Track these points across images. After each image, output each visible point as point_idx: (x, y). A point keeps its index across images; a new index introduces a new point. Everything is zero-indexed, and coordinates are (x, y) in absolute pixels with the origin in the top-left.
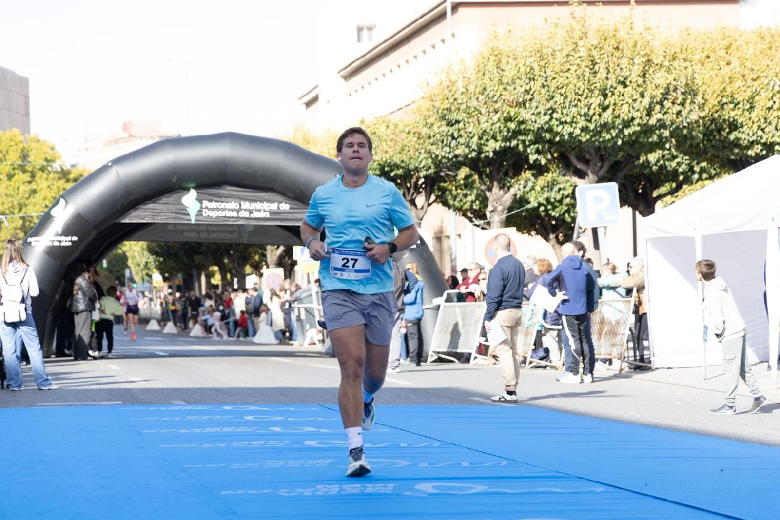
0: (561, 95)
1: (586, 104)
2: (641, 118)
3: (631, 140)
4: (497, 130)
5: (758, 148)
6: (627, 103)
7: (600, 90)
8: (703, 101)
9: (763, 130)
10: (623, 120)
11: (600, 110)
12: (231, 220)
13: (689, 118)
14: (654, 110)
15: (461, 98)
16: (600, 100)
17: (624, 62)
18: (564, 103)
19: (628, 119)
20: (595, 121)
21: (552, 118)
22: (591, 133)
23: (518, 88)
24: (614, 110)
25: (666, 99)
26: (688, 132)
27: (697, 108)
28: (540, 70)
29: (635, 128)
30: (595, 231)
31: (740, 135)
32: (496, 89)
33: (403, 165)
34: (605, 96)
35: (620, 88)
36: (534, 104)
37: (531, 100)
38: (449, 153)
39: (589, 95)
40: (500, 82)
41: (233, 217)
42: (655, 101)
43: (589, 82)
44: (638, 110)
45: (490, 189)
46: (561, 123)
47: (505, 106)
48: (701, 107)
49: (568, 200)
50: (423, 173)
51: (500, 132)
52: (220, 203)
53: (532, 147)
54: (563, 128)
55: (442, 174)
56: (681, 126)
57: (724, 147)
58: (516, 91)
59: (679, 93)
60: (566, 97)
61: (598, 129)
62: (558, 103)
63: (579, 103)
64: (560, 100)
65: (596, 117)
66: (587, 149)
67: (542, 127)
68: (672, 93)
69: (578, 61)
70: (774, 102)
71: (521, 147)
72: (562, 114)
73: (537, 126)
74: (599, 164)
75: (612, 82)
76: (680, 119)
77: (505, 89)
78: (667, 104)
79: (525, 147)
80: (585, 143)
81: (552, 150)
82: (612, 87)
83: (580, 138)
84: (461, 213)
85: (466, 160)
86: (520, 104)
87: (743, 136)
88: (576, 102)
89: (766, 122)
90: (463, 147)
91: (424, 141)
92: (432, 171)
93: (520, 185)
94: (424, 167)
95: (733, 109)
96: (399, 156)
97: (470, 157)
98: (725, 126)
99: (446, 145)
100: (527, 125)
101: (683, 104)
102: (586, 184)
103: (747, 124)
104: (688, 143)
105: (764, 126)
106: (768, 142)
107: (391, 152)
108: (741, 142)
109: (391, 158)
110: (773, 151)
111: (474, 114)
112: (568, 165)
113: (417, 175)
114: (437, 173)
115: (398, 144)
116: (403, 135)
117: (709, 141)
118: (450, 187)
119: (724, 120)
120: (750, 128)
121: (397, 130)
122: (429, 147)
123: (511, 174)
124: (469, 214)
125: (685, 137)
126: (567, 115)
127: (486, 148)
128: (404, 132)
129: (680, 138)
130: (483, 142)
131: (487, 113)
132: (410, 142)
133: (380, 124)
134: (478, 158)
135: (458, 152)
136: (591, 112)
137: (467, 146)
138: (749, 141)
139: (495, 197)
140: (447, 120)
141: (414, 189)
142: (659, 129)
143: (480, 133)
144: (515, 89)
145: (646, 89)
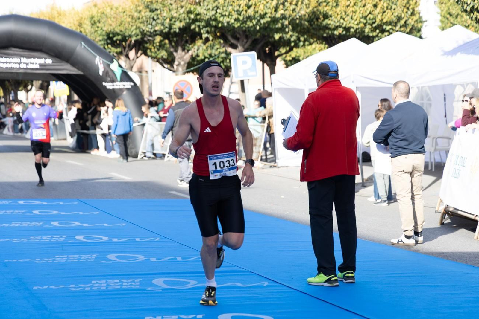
1: (238, 4)
2: (271, 13)
3: (265, 26)
4: (183, 18)
5: (340, 30)
6: (263, 4)
8: (308, 2)
9: (344, 19)
10: (260, 14)
11: (247, 8)
12: (15, 69)
13: (300, 13)
14: (279, 8)
16: (246, 2)
18: (224, 3)
19: (263, 13)
20: (243, 14)
21: (216, 12)
22: (241, 22)
24: (255, 8)
25: (286, 1)
26: (299, 21)
27: (305, 7)
29: (267, 19)
30: (242, 82)
31: (329, 22)
36: (206, 4)
37: (204, 1)
41: (16, 68)
42: (280, 3)
44: (269, 8)
46: (222, 15)
47: (187, 4)
48: (307, 8)
50: (134, 39)
51: (184, 19)
52: (8, 59)
53: (204, 29)
54: (224, 18)
56: (295, 18)
57: (320, 29)
60: (225, 0)
61: (245, 19)
62: (221, 3)
63: (233, 3)
64: (222, 2)
65: (244, 12)
66: (238, 31)
67: (211, 18)
70: (351, 2)
71: (197, 30)
72: (223, 10)
73: (207, 17)
74: (245, 41)
76: (295, 14)
78: (287, 4)
79: (200, 29)
80: (237, 28)
81: (217, 32)
83: (234, 25)
84: (156, 60)
85: (161, 34)
86: (197, 3)
87: (331, 22)
88: (231, 3)
89: (345, 14)
90: (160, 25)
91: (136, 21)
92: (139, 37)
93: (195, 49)
94: (134, 35)
95: (326, 6)
96: (119, 28)
97: (164, 31)
98: (321, 16)
99: (149, 24)
100: (201, 16)
101: (296, 5)
102: (237, 52)
103: (334, 15)
104: (299, 28)
105: (344, 17)
106: (347, 27)
107: (114, 25)
108: (330, 26)
109: (114, 29)
110: (350, 32)
111: (166, 5)
112: (226, 41)
113: (130, 39)
114: (142, 38)
115: (118, 20)
116: (122, 14)
117: (311, 25)
118: (150, 47)
119: (320, 13)
120: (336, 18)
121: (118, 11)
122: (139, 25)
123: (189, 42)
124: (161, 61)
125: (297, 24)
126: (226, 11)
127: (174, 26)
128: (121, 12)
129: (295, 25)
130: (172, 22)
131: (176, 8)
132: (126, 19)
133: (107, 8)
134: (169, 32)
135: (157, 28)
136: (241, 9)
137: (163, 24)
138: (335, 25)
139: (179, 56)
140: (150, 9)
141: (128, 48)
142: (282, 20)
143: (171, 17)
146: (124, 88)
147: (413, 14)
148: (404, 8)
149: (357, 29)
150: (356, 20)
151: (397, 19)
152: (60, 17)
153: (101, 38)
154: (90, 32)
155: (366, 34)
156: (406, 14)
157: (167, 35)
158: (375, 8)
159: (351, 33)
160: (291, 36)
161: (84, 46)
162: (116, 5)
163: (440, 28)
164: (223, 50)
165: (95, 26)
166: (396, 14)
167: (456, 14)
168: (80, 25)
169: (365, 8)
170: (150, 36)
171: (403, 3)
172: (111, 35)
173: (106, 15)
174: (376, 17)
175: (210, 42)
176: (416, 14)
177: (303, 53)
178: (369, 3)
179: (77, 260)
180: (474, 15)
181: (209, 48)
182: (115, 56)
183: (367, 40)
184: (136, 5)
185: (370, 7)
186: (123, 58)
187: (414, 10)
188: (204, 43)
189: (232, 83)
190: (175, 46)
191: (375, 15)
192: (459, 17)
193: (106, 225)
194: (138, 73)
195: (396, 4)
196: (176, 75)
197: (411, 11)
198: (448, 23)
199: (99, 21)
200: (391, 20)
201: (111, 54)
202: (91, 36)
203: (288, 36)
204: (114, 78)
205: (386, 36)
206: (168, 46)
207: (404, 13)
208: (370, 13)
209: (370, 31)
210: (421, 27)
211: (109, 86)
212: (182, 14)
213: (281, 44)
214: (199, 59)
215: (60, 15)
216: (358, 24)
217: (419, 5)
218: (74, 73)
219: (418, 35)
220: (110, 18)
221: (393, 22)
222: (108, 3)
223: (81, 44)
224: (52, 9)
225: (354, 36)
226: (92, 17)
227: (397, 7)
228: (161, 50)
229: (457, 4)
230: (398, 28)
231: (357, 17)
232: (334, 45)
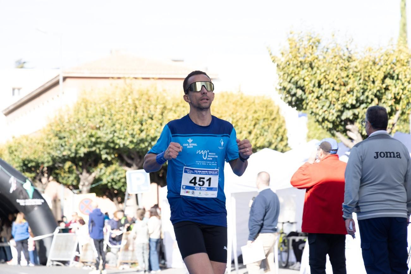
0: (119, 123)
1: (132, 127)
4: (85, 142)
6: (154, 128)
7: (139, 121)
10: (151, 137)
11: (140, 132)
15: (67, 125)
16: (140, 127)
17: (152, 107)
18: (121, 128)
19: (154, 136)
20: (137, 138)
21: (114, 136)
22: (135, 144)
24: (146, 132)
28: (108, 111)
30: (136, 195)
32: (84, 120)
33: (35, 160)
34: (142, 124)
35: (150, 121)
36: (105, 128)
37: (103, 126)
38: (60, 154)
39: (134, 124)
40: (87, 117)
43: (134, 117)
44: (159, 132)
45: (81, 174)
46: (120, 138)
47: (89, 129)
49: (123, 180)
50: (46, 165)
51: (87, 142)
53: (103, 151)
54: (120, 141)
55: (56, 165)
60: (121, 125)
61: (139, 142)
62: (117, 128)
65: (137, 136)
66: (132, 152)
67: (109, 141)
69: (128, 106)
71: (98, 151)
73: (105, 140)
74: (139, 160)
75: (145, 117)
79: (100, 151)
80: (131, 149)
81: (115, 153)
82: (145, 120)
83: (128, 147)
86: (97, 128)
88: (127, 128)
99: (58, 150)
100: (101, 139)
102: (132, 170)
112: (123, 161)
126: (122, 134)
131: (80, 133)
135: (64, 153)
136: (135, 133)
144: (95, 120)
145: (163, 121)
146: (35, 205)
147: (282, 140)
148: (274, 135)
151: (268, 143)
156: (276, 140)
158: (250, 134)
166: (268, 140)
169: (242, 134)
171: (273, 131)
176: (285, 140)
178: (244, 130)
184: (47, 135)
185: (245, 133)
187: (282, 137)
195: (267, 132)
204: (27, 196)
207: (274, 139)
211: (21, 202)
212: (85, 138)
217: (287, 132)
221: (265, 146)
227: (269, 134)
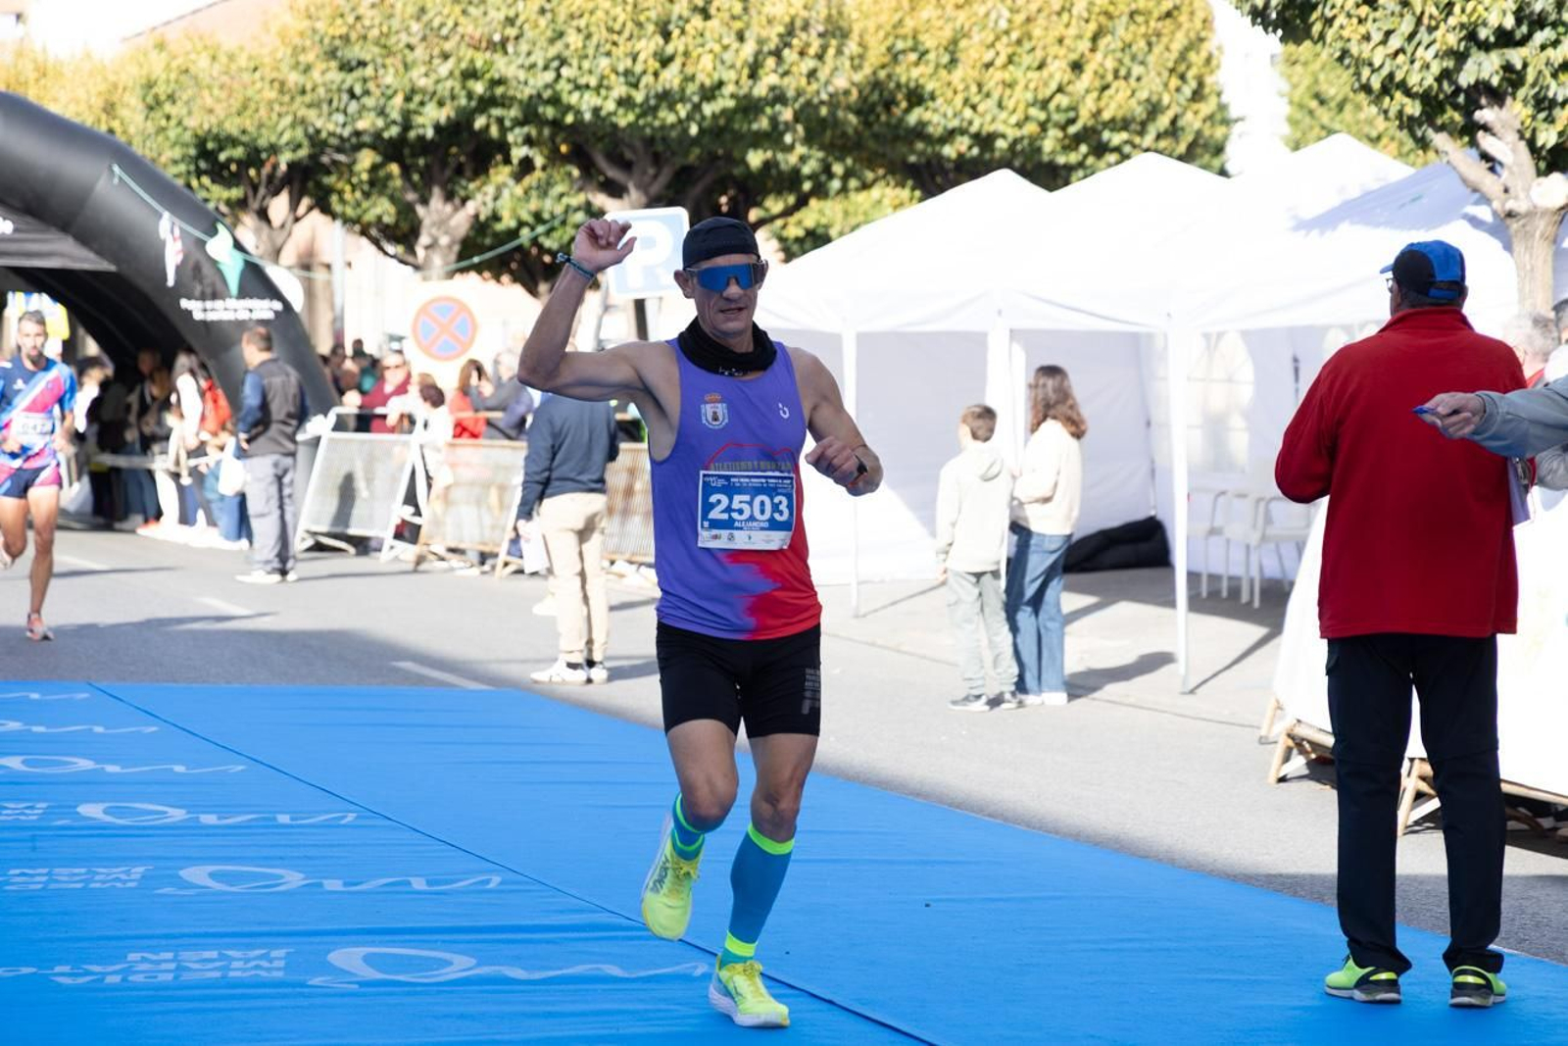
0: (579, 30)
1: (629, 50)
2: (737, 83)
3: (717, 126)
4: (447, 93)
5: (962, 144)
6: (711, 51)
7: (657, 24)
8: (860, 50)
9: (974, 107)
10: (702, 86)
11: (657, 65)
13: (832, 84)
14: (762, 66)
16: (657, 44)
18: (585, 47)
19: (712, 82)
20: (647, 86)
21: (558, 77)
22: (637, 110)
23: (492, 13)
24: (684, 65)
25: (788, 45)
26: (829, 112)
27: (847, 64)
29: (724, 102)
30: (640, 306)
31: (927, 116)
32: (446, 11)
34: (667, 36)
35: (697, 21)
36: (524, 47)
37: (517, 38)
39: (635, 33)
42: (766, 49)
43: (635, 6)
44: (732, 67)
46: (578, 87)
47: (463, 46)
48: (856, 68)
51: (453, 97)
53: (517, 130)
54: (581, 97)
56: (816, 100)
57: (896, 138)
58: (488, 19)
59: (813, 33)
60: (589, 36)
61: (652, 102)
62: (572, 48)
63: (614, 49)
64: (576, 43)
65: (646, 81)
66: (627, 139)
67: (539, 96)
68: (798, 32)
71: (494, 131)
72: (580, 68)
73: (528, 92)
74: (651, 171)
75: (681, 8)
76: (814, 86)
77: (464, 12)
78: (790, 55)
79: (503, 130)
80: (624, 130)
81: (558, 140)
82: (680, 17)
83: (614, 119)
84: (357, 228)
85: (377, 142)
86: (495, 44)
87: (935, 117)
88: (608, 47)
89: (980, 91)
90: (372, 114)
91: (292, 99)
92: (303, 153)
93: (485, 194)
94: (287, 144)
95: (917, 64)
96: (237, 120)
97: (386, 135)
98: (900, 96)
99: (337, 110)
100: (508, 88)
101: (820, 57)
102: (623, 209)
103: (942, 95)
104: (829, 133)
105: (975, 99)
106: (984, 132)
107: (220, 111)
108: (930, 129)
109: (220, 124)
110: (992, 150)
111: (394, 49)
112: (588, 169)
113: (272, 159)
114: (314, 157)
115: (235, 95)
116: (246, 77)
117: (867, 124)
118: (340, 185)
119: (898, 86)
120: (949, 102)
121: (234, 67)
122: (302, 112)
123: (468, 173)
124: (374, 232)
125: (824, 120)
126: (590, 72)
127: (419, 120)
128: (246, 69)
129: (814, 124)
130: (412, 106)
131: (427, 58)
132: (260, 91)
133: (198, 53)
134: (402, 139)
135: (361, 125)
136: (638, 68)
137: (382, 112)
138: (945, 128)
139: (435, 217)
140: (341, 60)
141: (267, 187)
142: (773, 105)
143: (408, 88)
144: (485, 14)
145: (748, 25)
146: (251, 320)
147: (1198, 95)
148: (1170, 76)
149: (1016, 142)
150: (1014, 111)
151: (1147, 109)
152: (43, 82)
153: (177, 153)
154: (143, 132)
155: (1046, 158)
156: (1175, 95)
157: (393, 149)
158: (1077, 71)
159: (997, 154)
160: (803, 159)
161: (121, 179)
162: (229, 43)
163: (1287, 144)
164: (577, 200)
165: (158, 114)
166: (1143, 95)
167: (1339, 98)
168: (110, 109)
169: (1045, 73)
170: (339, 150)
171: (1168, 60)
172: (210, 145)
173: (196, 78)
174: (1078, 102)
175: (538, 174)
176: (1210, 94)
177: (839, 216)
178: (1056, 57)
179: (79, 886)
180: (1394, 102)
181: (534, 193)
182: (224, 215)
183: (1050, 176)
184: (295, 48)
185: (1060, 68)
186: (249, 220)
187: (1201, 84)
188: (518, 177)
189: (607, 308)
190: (421, 184)
191: (1075, 98)
192: (1348, 108)
193: (179, 769)
194: (297, 271)
195: (1142, 63)
196: (425, 279)
197: (1193, 84)
198: (1311, 128)
199: (172, 98)
200: (1129, 115)
201: (211, 206)
202: (144, 147)
203: (793, 159)
204: (219, 286)
205: (1110, 165)
206: (398, 183)
207: (1169, 91)
208: (1060, 90)
209: (1058, 148)
210: (1226, 137)
211: (200, 310)
212: (447, 78)
213: (770, 184)
214: (499, 227)
215: (44, 75)
216: (1019, 125)
217: (1218, 66)
218: (86, 266)
219: (1216, 163)
220: (210, 88)
221: (1133, 120)
222: (201, 38)
223: (112, 171)
224: (19, 54)
225: (1005, 163)
226: (150, 85)
227: (1148, 72)
228: (374, 198)
229: (1338, 64)
230: (1148, 140)
231: (1018, 103)
232: (942, 190)
